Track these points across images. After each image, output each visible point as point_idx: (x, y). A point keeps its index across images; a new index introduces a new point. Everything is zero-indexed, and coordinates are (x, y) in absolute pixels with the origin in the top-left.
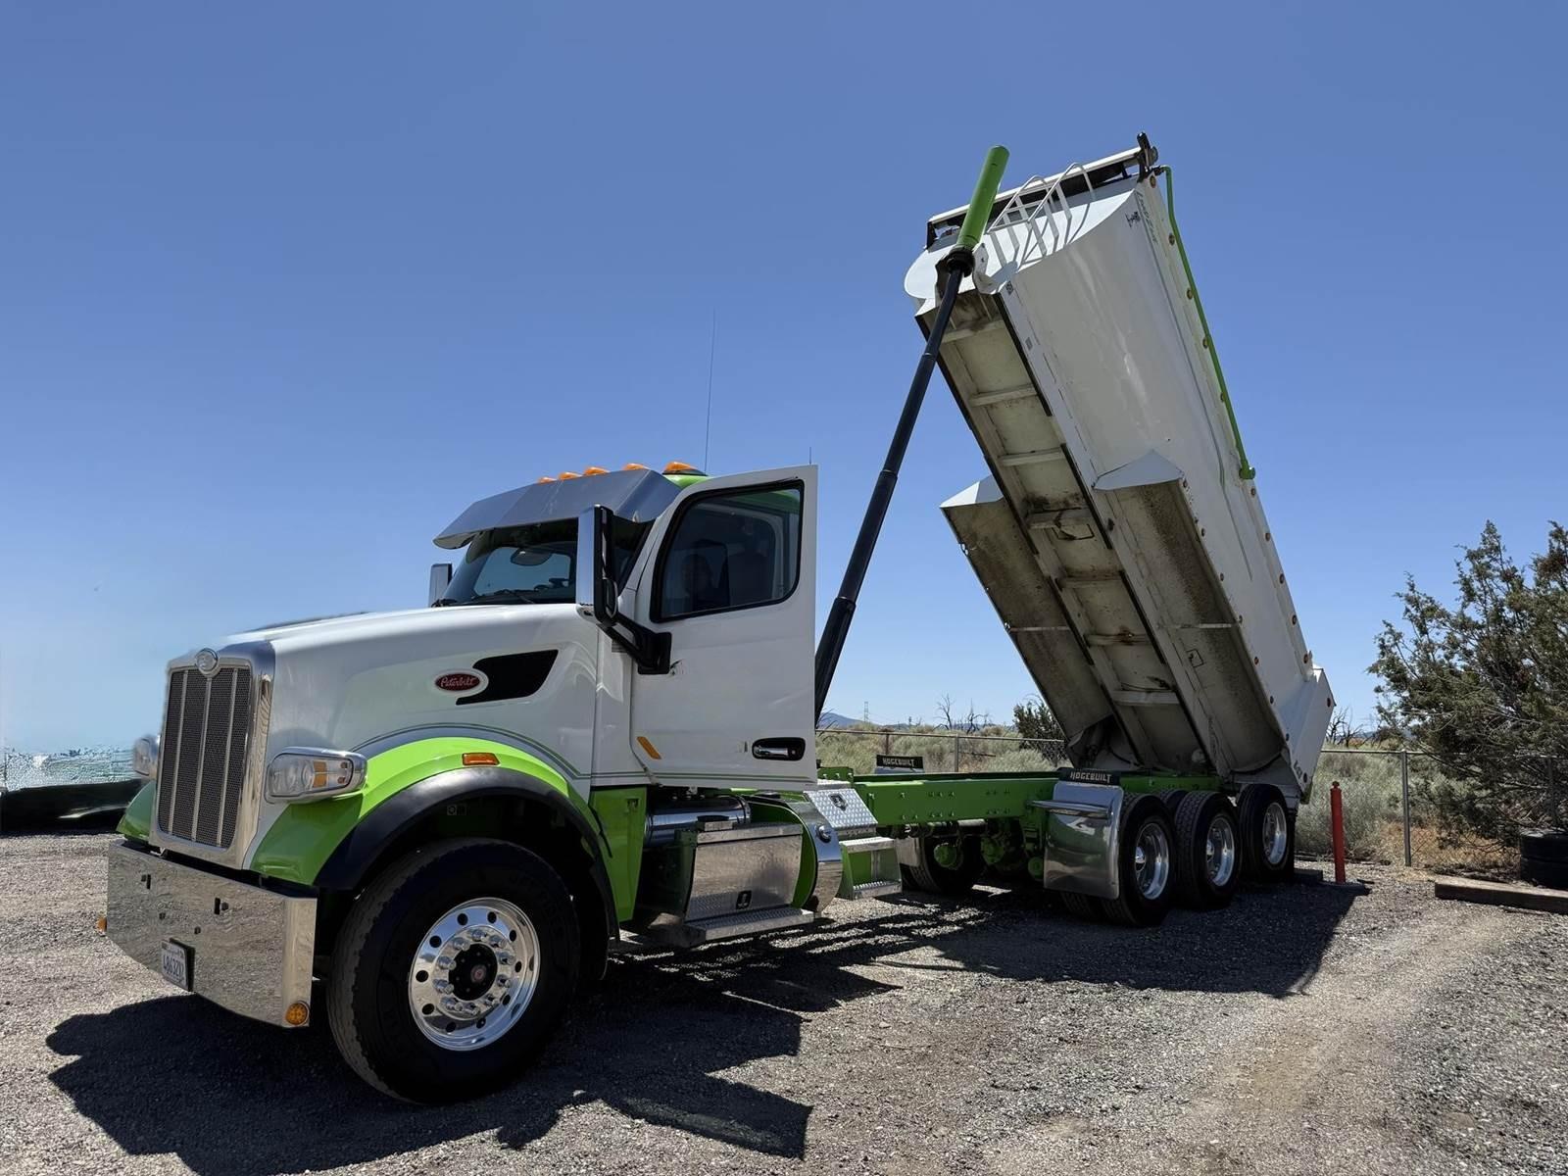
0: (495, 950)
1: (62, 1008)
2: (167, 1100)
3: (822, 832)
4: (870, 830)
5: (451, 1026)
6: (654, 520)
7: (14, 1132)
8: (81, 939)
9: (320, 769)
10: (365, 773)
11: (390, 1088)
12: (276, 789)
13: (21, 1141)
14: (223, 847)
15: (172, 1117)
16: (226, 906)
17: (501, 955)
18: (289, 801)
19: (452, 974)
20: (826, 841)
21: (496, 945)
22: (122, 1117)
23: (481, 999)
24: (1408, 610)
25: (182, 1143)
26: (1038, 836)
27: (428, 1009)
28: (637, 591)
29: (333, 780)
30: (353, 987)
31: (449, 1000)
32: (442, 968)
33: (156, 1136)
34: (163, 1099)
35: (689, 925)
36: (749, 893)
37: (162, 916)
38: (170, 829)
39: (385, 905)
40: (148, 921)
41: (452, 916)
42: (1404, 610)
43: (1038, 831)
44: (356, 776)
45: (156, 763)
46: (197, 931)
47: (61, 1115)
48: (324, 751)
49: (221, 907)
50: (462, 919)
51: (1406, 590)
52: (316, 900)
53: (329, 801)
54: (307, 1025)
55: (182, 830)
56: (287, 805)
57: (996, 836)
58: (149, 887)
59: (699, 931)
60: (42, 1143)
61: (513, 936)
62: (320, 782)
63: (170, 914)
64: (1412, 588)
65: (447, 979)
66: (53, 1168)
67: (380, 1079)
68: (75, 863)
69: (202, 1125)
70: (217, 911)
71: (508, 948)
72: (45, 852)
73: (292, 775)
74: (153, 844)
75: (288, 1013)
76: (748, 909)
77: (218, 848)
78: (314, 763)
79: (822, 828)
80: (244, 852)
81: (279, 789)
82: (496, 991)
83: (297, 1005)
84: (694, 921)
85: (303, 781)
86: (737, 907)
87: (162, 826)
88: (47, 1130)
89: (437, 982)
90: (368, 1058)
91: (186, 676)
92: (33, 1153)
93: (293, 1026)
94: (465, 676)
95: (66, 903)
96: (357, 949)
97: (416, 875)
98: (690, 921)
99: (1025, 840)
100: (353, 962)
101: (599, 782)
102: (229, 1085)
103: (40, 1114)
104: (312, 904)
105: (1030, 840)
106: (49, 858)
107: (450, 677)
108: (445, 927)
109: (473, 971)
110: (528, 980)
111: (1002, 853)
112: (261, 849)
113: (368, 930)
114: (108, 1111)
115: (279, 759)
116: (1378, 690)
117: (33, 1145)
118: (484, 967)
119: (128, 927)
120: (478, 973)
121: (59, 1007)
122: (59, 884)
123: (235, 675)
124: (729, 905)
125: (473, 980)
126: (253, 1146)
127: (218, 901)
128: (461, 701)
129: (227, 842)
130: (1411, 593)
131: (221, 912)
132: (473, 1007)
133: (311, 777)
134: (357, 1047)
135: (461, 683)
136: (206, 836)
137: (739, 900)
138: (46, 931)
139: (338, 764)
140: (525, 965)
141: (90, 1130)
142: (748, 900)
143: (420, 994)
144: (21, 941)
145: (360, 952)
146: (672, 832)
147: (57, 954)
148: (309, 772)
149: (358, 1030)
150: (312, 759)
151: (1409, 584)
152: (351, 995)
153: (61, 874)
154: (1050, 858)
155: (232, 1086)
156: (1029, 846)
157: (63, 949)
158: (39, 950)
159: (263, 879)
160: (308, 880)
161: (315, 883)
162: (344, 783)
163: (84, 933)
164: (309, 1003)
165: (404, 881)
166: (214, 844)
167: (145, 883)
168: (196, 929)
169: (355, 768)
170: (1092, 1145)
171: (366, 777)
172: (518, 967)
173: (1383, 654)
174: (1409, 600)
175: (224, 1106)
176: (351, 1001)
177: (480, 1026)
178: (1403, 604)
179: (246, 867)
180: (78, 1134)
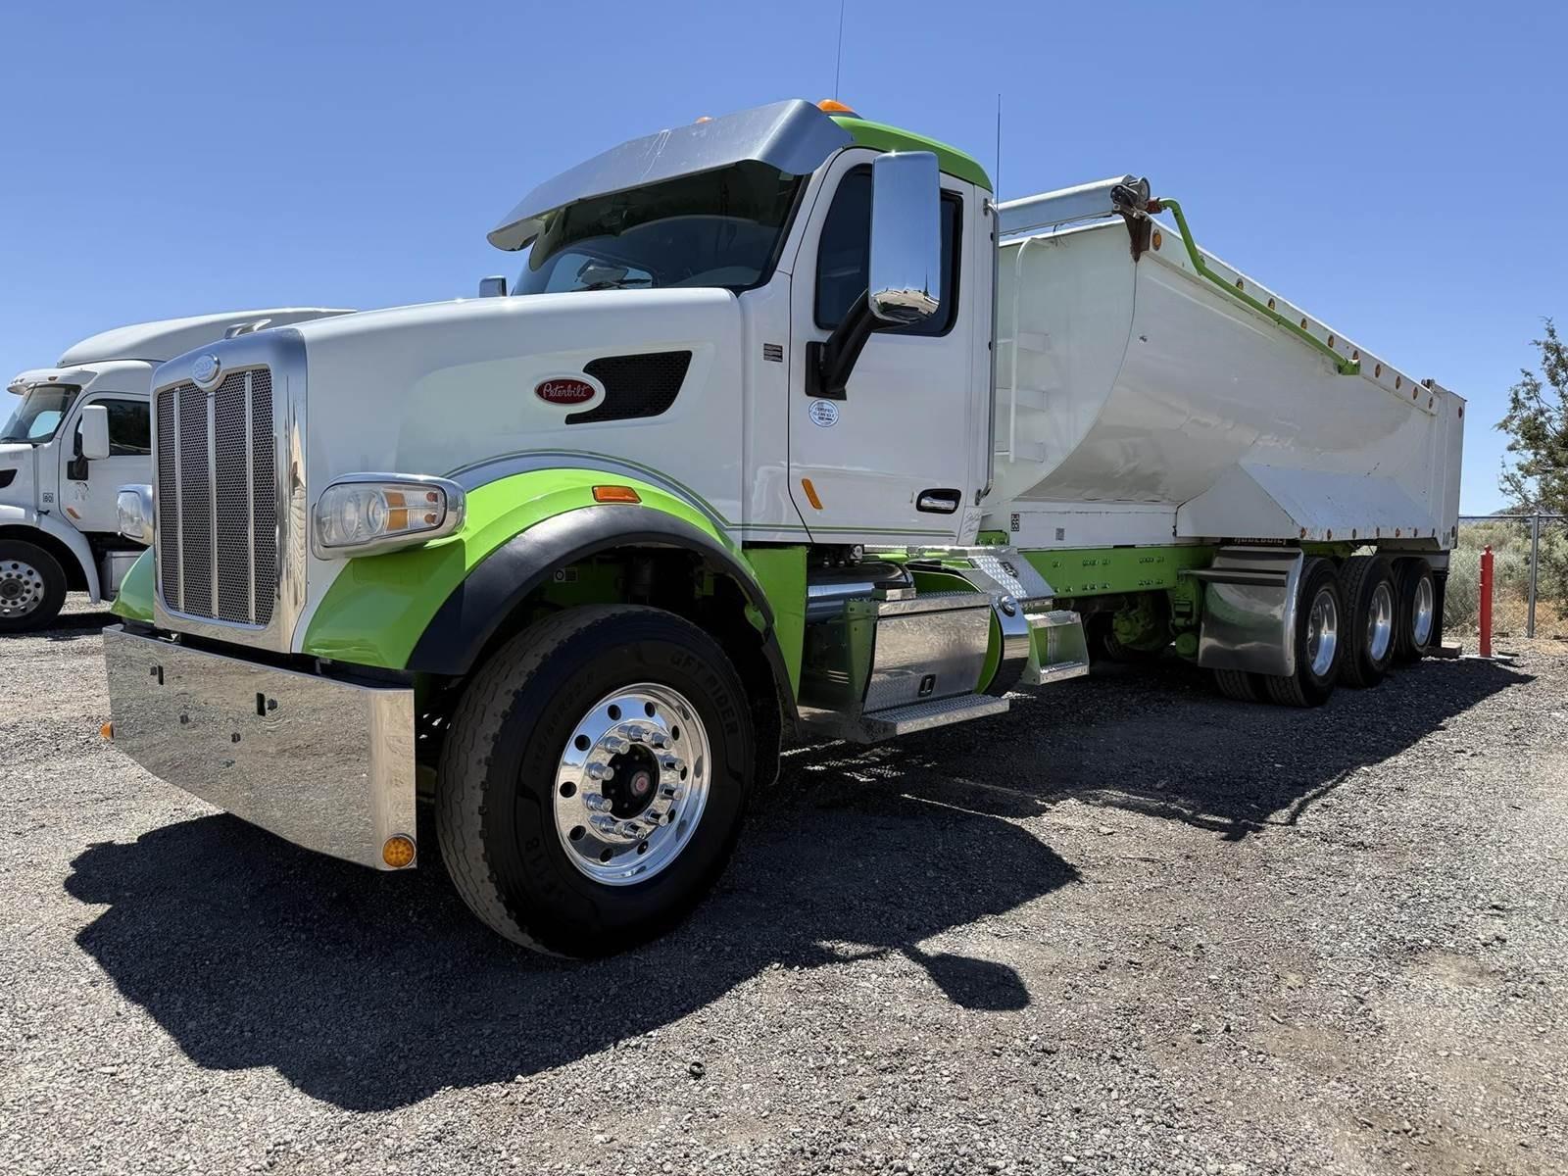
0: (656, 752)
1: (70, 833)
2: (222, 961)
3: (1006, 603)
4: (1047, 603)
5: (607, 853)
6: (812, 174)
7: (8, 1021)
8: (87, 747)
9: (396, 501)
10: (463, 513)
11: (536, 942)
12: (329, 538)
13: (19, 1036)
14: (258, 622)
15: (233, 988)
16: (273, 705)
17: (664, 758)
18: (347, 554)
19: (605, 785)
20: (1011, 614)
21: (660, 746)
22: (162, 991)
23: (641, 817)
24: (1547, 359)
25: (252, 1030)
26: (1192, 609)
27: (577, 833)
28: (791, 276)
29: (418, 517)
30: (480, 809)
31: (604, 820)
32: (594, 778)
33: (214, 1020)
34: (216, 959)
35: (869, 716)
36: (932, 677)
37: (184, 720)
38: (182, 605)
39: (516, 694)
40: (167, 726)
41: (601, 708)
42: (1543, 358)
43: (1191, 603)
44: (451, 516)
45: (151, 523)
46: (236, 738)
47: (75, 991)
48: (399, 475)
49: (266, 706)
50: (614, 712)
51: (1545, 337)
52: (412, 691)
53: (416, 550)
54: (414, 866)
55: (198, 604)
56: (348, 560)
57: (1134, 611)
58: (161, 682)
59: (885, 724)
60: (51, 1037)
61: (676, 733)
62: (398, 523)
63: (192, 716)
64: (1552, 333)
65: (599, 791)
66: (68, 1080)
67: (522, 930)
68: (76, 663)
69: (276, 1000)
70: (261, 711)
71: (673, 751)
72: (41, 653)
73: (352, 515)
74: (162, 627)
75: (386, 851)
76: (932, 696)
77: (252, 626)
78: (387, 494)
79: (1004, 599)
80: (289, 630)
81: (333, 537)
82: (660, 804)
83: (398, 839)
84: (878, 711)
85: (370, 523)
86: (920, 695)
87: (170, 601)
88: (55, 1014)
89: (587, 797)
90: (507, 905)
91: (176, 396)
92: (38, 1055)
93: (396, 869)
94: (575, 383)
95: (68, 706)
96: (483, 756)
97: (554, 652)
98: (870, 712)
99: (1173, 615)
100: (477, 775)
101: (752, 537)
102: (303, 937)
103: (46, 990)
104: (406, 699)
105: (1180, 614)
106: (47, 658)
107: (554, 383)
108: (594, 723)
109: (633, 781)
110: (695, 790)
111: (1139, 630)
112: (316, 623)
113: (496, 729)
114: (141, 981)
115: (331, 493)
116: (1511, 448)
117: (36, 1041)
118: (646, 774)
119: (142, 732)
120: (640, 783)
121: (66, 831)
122: (60, 686)
123: (248, 382)
124: (910, 693)
125: (634, 792)
126: (355, 1033)
127: (261, 698)
128: (572, 419)
129: (265, 615)
130: (1550, 340)
131: (267, 711)
132: (635, 828)
133: (383, 516)
134: (490, 891)
135: (569, 392)
136: (234, 610)
137: (922, 687)
138: (45, 739)
139: (422, 496)
140: (691, 770)
141: (118, 1014)
142: (931, 686)
143: (569, 814)
144: (16, 751)
145: (487, 759)
146: (841, 603)
147: (60, 765)
148: (379, 506)
149: (491, 867)
150: (382, 489)
151: (1548, 329)
152: (479, 819)
153: (60, 675)
154: (1204, 636)
155: (307, 939)
156: (1180, 622)
157: (67, 759)
158: (37, 761)
159: (322, 665)
160: (397, 662)
161: (408, 666)
162: (435, 523)
163: (92, 740)
164: (415, 837)
165: (539, 660)
166: (246, 621)
167: (156, 678)
168: (233, 736)
169: (447, 501)
170: (1518, 996)
171: (466, 518)
172: (684, 774)
173: (1515, 408)
174: (1548, 347)
175: (302, 969)
176: (479, 828)
177: (641, 851)
178: (1541, 353)
179: (297, 649)
180: (100, 1021)
